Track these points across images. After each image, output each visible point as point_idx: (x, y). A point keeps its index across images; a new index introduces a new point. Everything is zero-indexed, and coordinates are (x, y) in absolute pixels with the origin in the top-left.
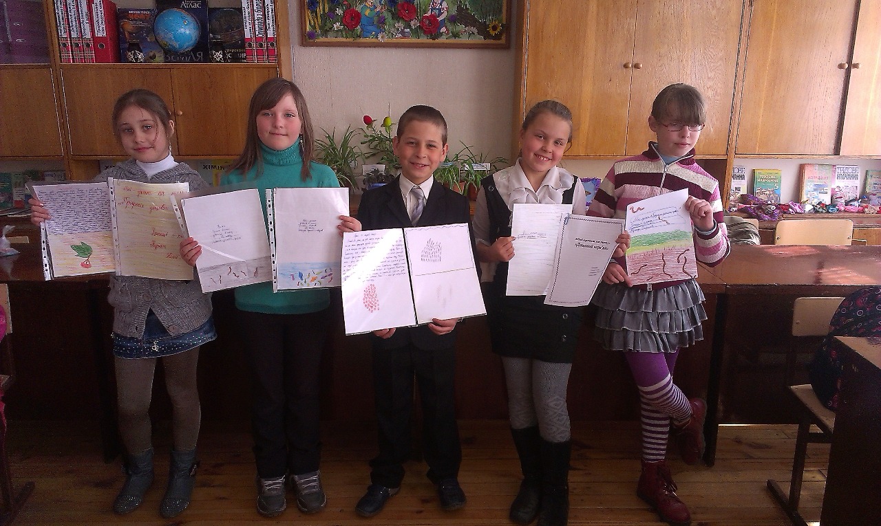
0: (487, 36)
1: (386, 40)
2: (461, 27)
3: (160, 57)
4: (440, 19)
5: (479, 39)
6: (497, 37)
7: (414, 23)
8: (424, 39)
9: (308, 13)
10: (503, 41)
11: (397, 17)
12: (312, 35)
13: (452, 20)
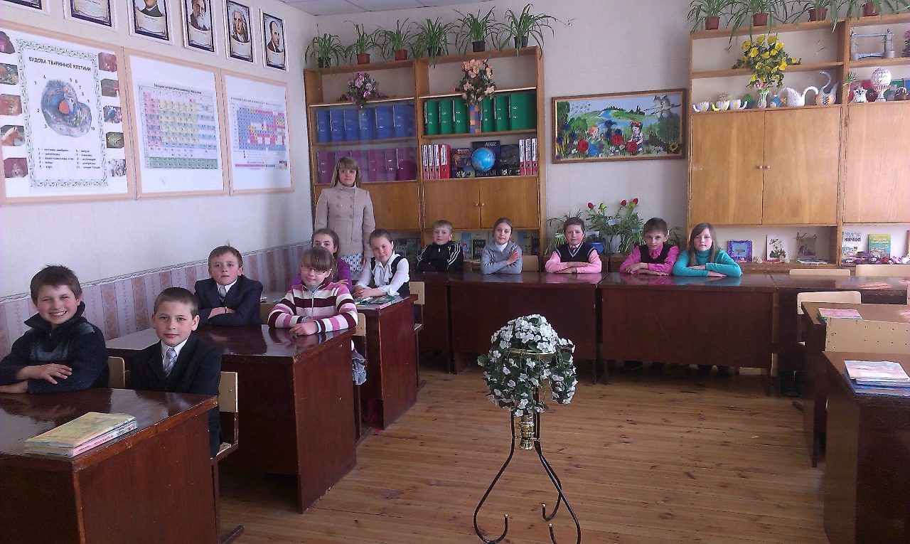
0: (669, 152)
1: (604, 157)
2: (652, 148)
3: (472, 174)
4: (638, 143)
5: (664, 154)
6: (675, 152)
7: (621, 147)
8: (628, 156)
9: (557, 146)
10: (680, 154)
11: (610, 143)
12: (559, 157)
13: (646, 143)
